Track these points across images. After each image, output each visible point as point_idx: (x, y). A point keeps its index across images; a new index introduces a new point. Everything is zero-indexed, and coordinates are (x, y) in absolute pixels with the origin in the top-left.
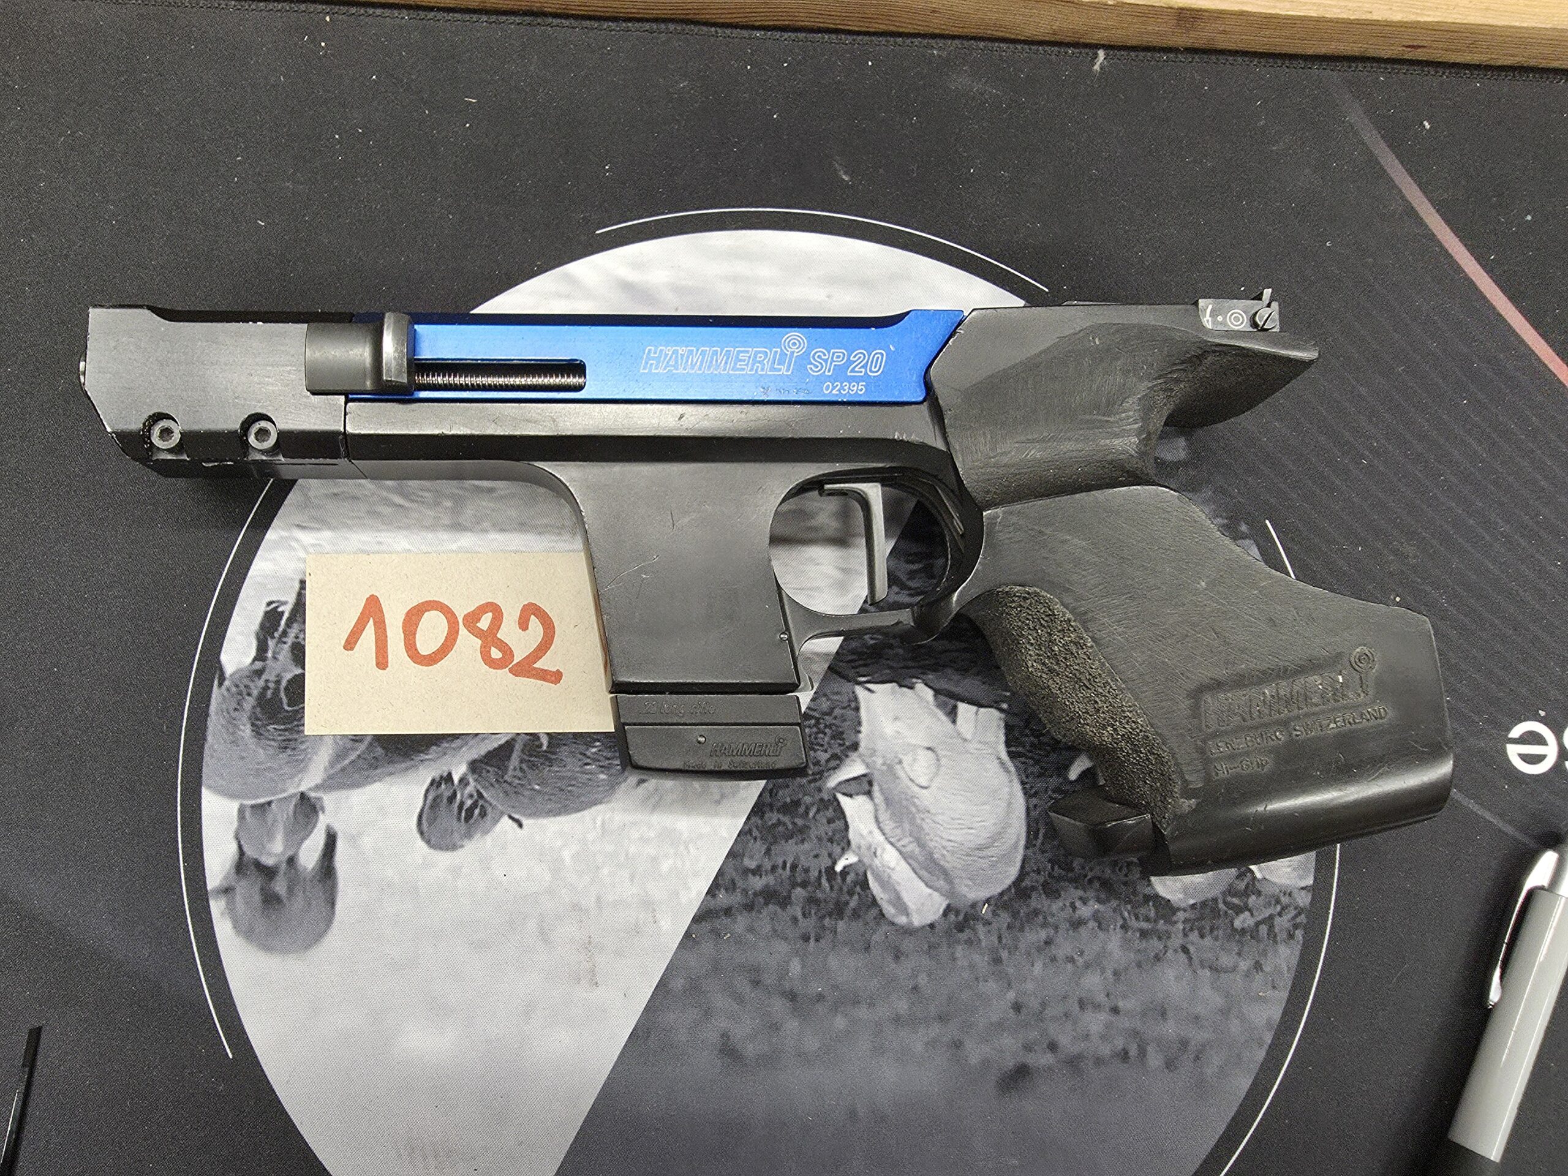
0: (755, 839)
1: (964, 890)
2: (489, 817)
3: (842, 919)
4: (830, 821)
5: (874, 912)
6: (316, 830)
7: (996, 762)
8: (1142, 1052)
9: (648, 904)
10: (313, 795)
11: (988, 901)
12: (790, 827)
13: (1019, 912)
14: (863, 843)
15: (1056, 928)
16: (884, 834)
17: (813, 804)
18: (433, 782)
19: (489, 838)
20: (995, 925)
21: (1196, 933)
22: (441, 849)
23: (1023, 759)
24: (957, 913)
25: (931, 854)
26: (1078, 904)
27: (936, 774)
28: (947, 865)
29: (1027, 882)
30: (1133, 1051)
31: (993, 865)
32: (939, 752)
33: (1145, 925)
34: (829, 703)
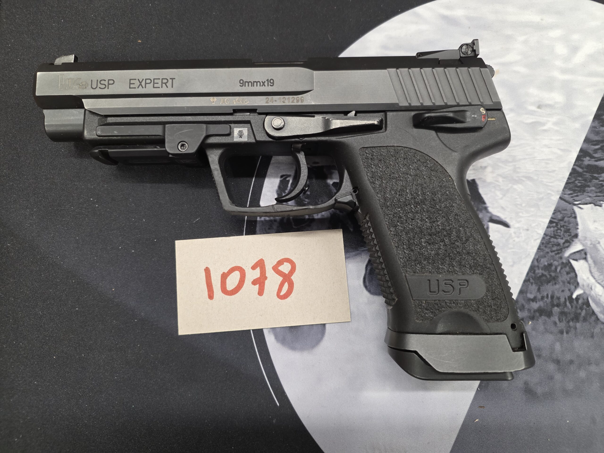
0: (532, 283)
3: (578, 322)
4: (568, 273)
5: (593, 318)
12: (548, 276)
14: (585, 284)
16: (595, 279)
17: (559, 265)
18: (369, 261)
34: (561, 215)
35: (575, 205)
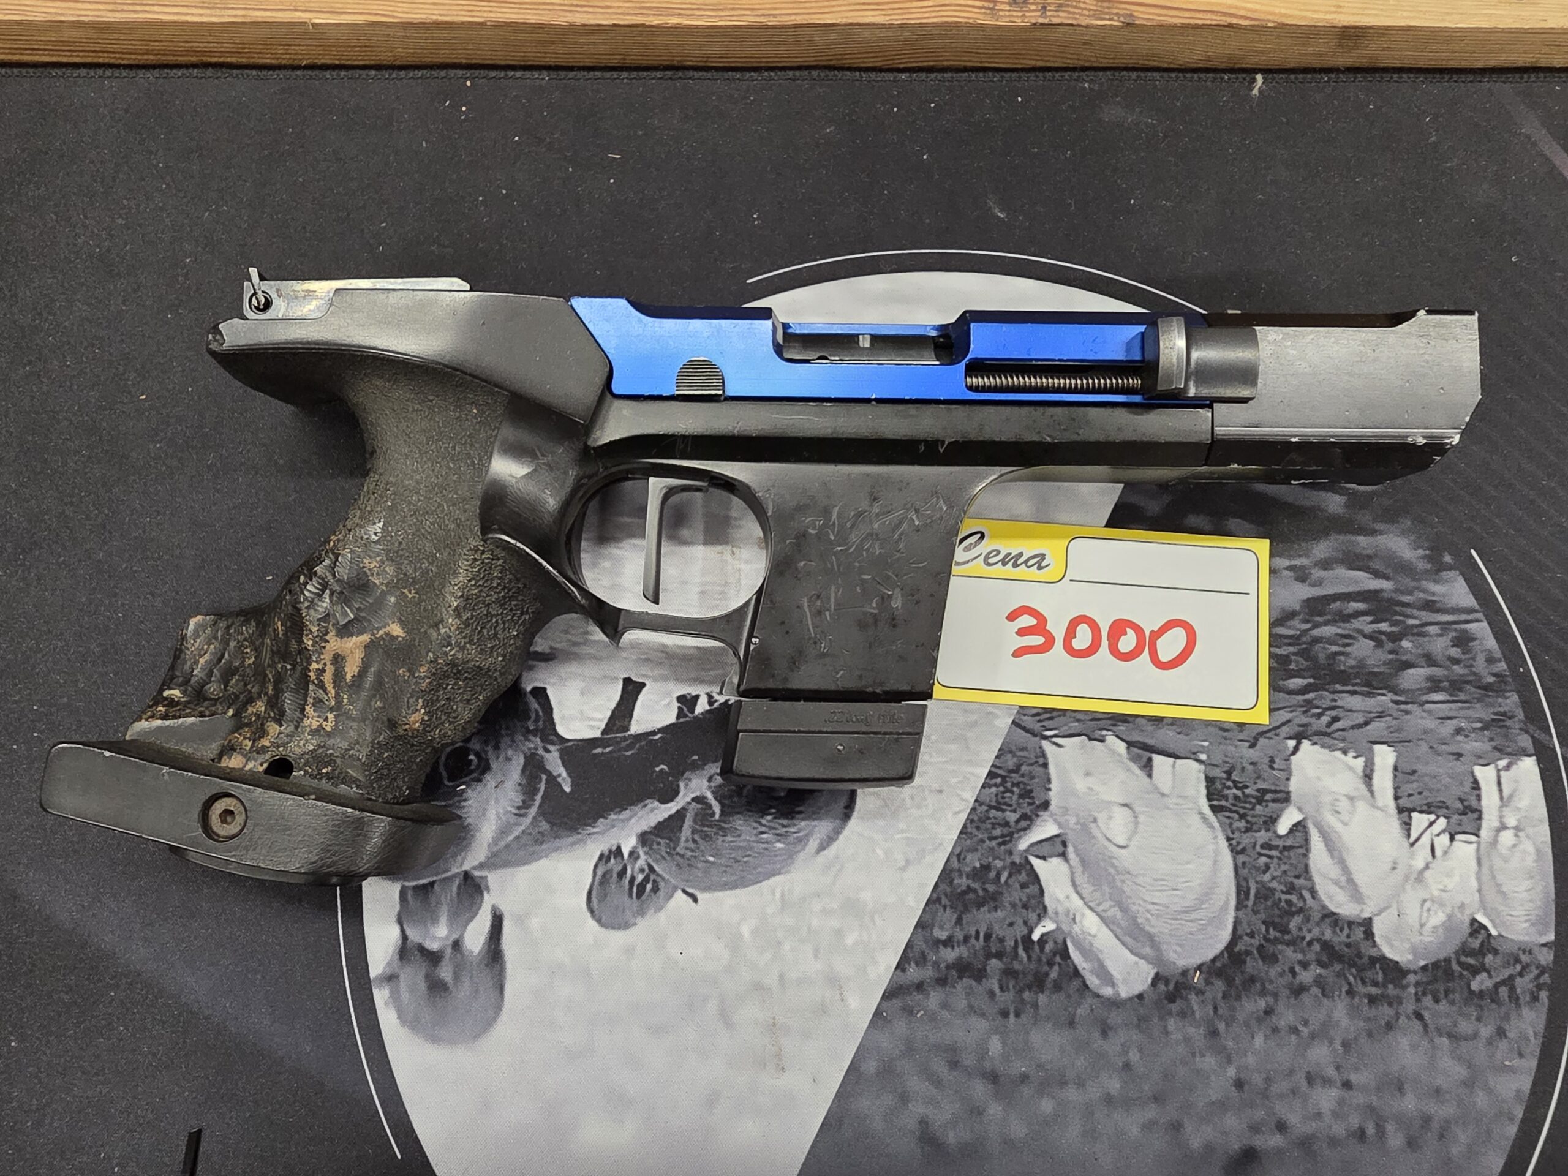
0: (945, 907)
1: (1172, 956)
2: (661, 893)
3: (1042, 992)
4: (1023, 886)
5: (1076, 983)
6: (481, 912)
7: (1197, 817)
8: (1381, 1132)
9: (834, 981)
10: (477, 873)
11: (1199, 968)
12: (981, 893)
13: (1234, 980)
14: (1060, 910)
15: (1276, 995)
16: (1082, 898)
17: (1004, 868)
18: (601, 856)
19: (662, 916)
20: (1208, 995)
21: (1429, 997)
22: (613, 928)
23: (1227, 814)
24: (1167, 982)
25: (1134, 919)
26: (1297, 969)
27: (1134, 832)
28: (1152, 930)
29: (1240, 947)
30: (1371, 1130)
31: (1203, 928)
32: (1137, 809)
33: (1374, 991)
34: (1015, 760)
35: (1046, 738)
